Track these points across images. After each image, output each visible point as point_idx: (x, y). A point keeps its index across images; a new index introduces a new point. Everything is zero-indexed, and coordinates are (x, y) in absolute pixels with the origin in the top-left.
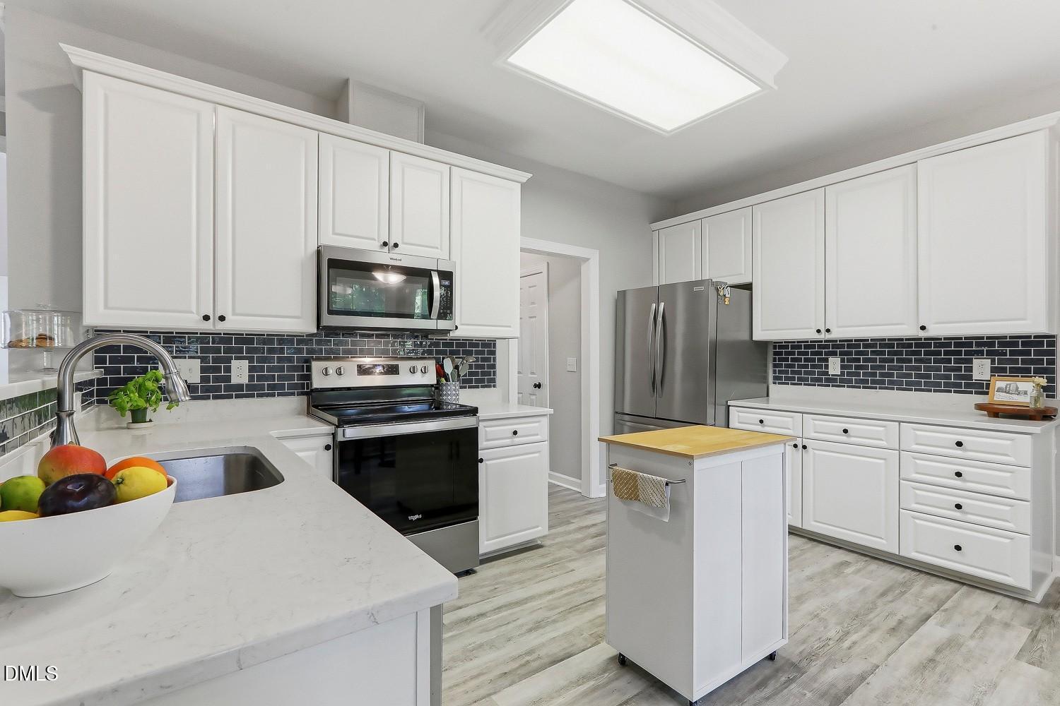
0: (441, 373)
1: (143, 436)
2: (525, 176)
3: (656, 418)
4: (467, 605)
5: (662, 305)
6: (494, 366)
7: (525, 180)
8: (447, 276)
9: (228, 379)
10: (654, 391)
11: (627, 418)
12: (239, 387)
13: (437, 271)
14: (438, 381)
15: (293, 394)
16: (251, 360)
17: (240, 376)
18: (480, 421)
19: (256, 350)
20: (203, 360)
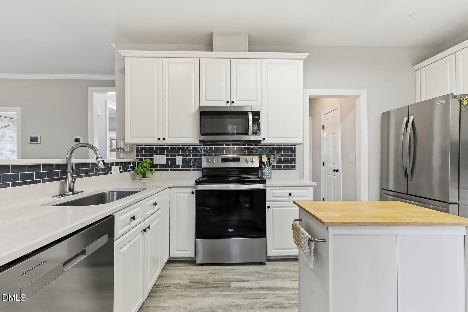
0: (261, 162)
1: (145, 183)
2: (305, 55)
3: (408, 194)
4: (248, 281)
5: (411, 118)
6: (294, 159)
7: (305, 57)
8: (257, 114)
9: (175, 163)
10: (406, 176)
11: (390, 193)
12: (179, 166)
13: (252, 112)
14: (260, 166)
15: (198, 170)
16: (183, 156)
17: (179, 162)
18: (267, 186)
19: (184, 152)
20: (167, 156)
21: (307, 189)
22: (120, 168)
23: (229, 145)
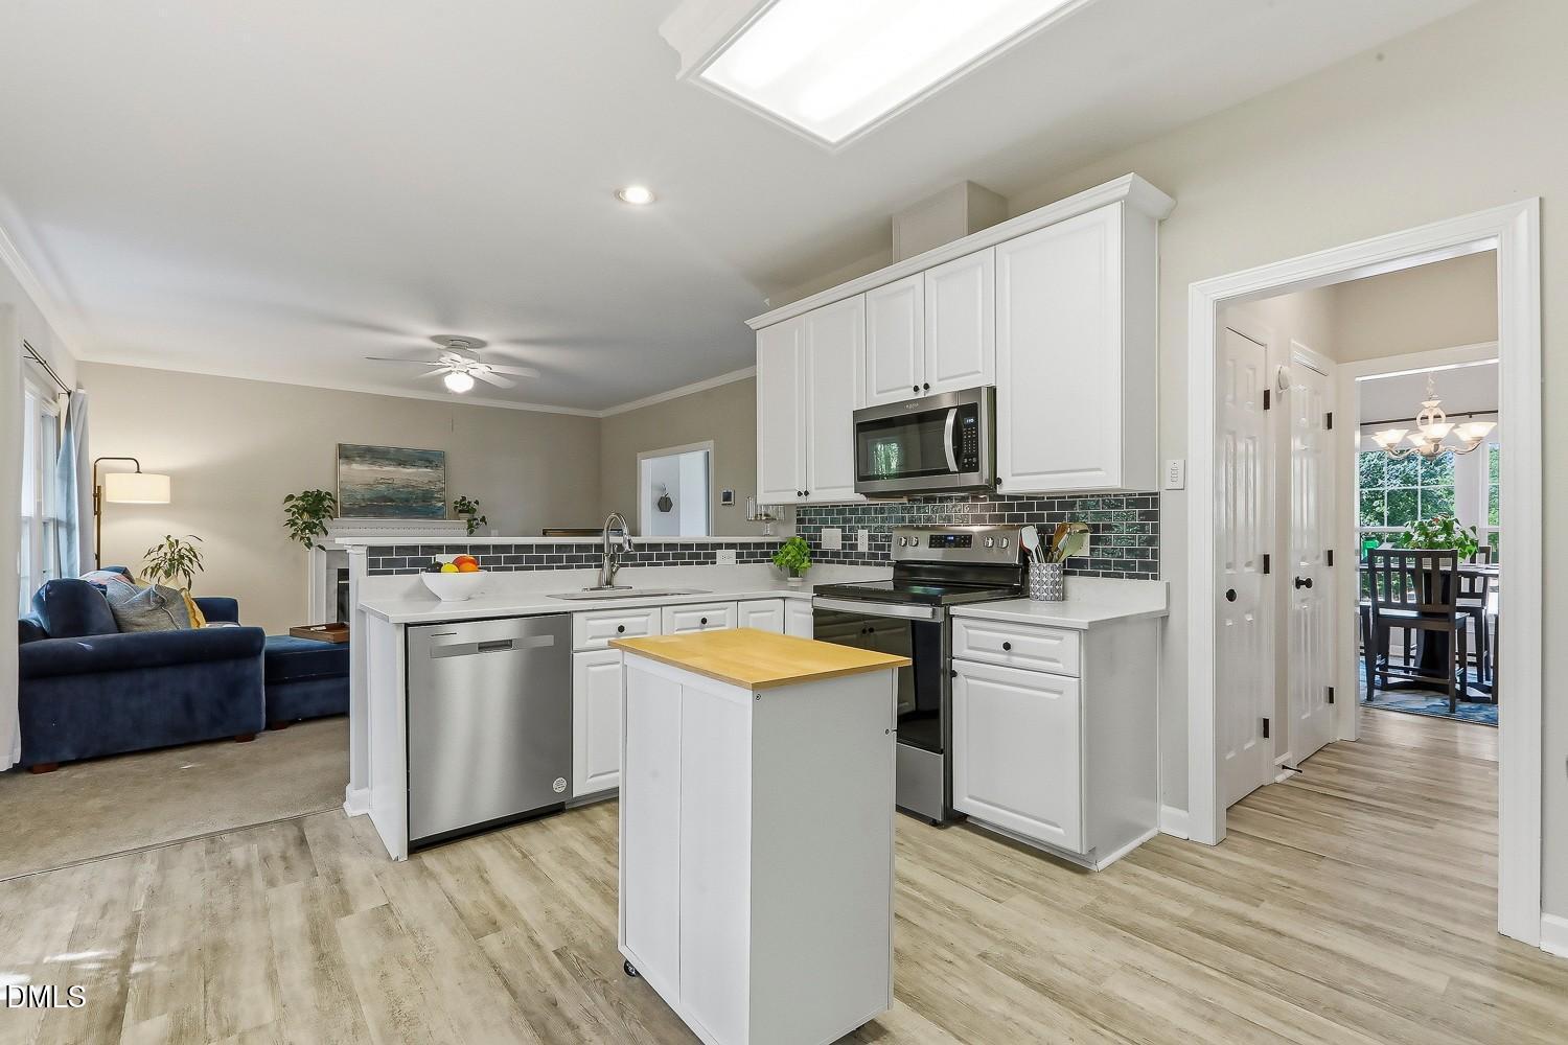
2: (1125, 185)
6: (1154, 541)
9: (856, 547)
13: (956, 407)
16: (869, 529)
17: (863, 545)
20: (839, 529)
21: (1061, 639)
22: (739, 556)
23: (950, 498)
